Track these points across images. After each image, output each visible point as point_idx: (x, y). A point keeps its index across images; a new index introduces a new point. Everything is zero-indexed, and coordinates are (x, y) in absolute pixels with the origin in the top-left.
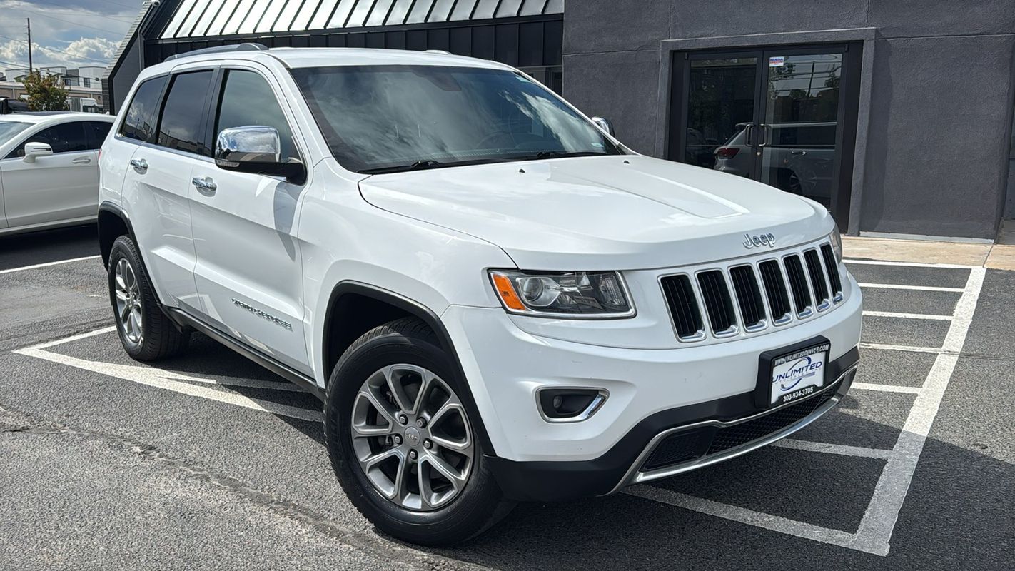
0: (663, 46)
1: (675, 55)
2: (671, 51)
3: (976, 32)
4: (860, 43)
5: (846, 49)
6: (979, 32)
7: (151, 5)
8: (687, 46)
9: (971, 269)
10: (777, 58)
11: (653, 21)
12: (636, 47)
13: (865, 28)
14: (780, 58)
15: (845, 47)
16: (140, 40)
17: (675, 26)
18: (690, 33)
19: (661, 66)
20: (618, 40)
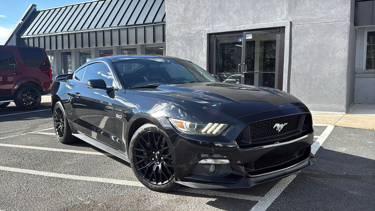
0: (204, 32)
1: (210, 35)
2: (207, 34)
3: (332, 21)
4: (284, 27)
5: (278, 31)
6: (334, 21)
7: (20, 23)
8: (214, 31)
9: (327, 126)
10: (249, 35)
11: (200, 22)
12: (194, 33)
13: (285, 21)
14: (250, 35)
15: (278, 29)
16: (15, 37)
17: (209, 23)
18: (215, 26)
19: (204, 40)
20: (187, 30)
